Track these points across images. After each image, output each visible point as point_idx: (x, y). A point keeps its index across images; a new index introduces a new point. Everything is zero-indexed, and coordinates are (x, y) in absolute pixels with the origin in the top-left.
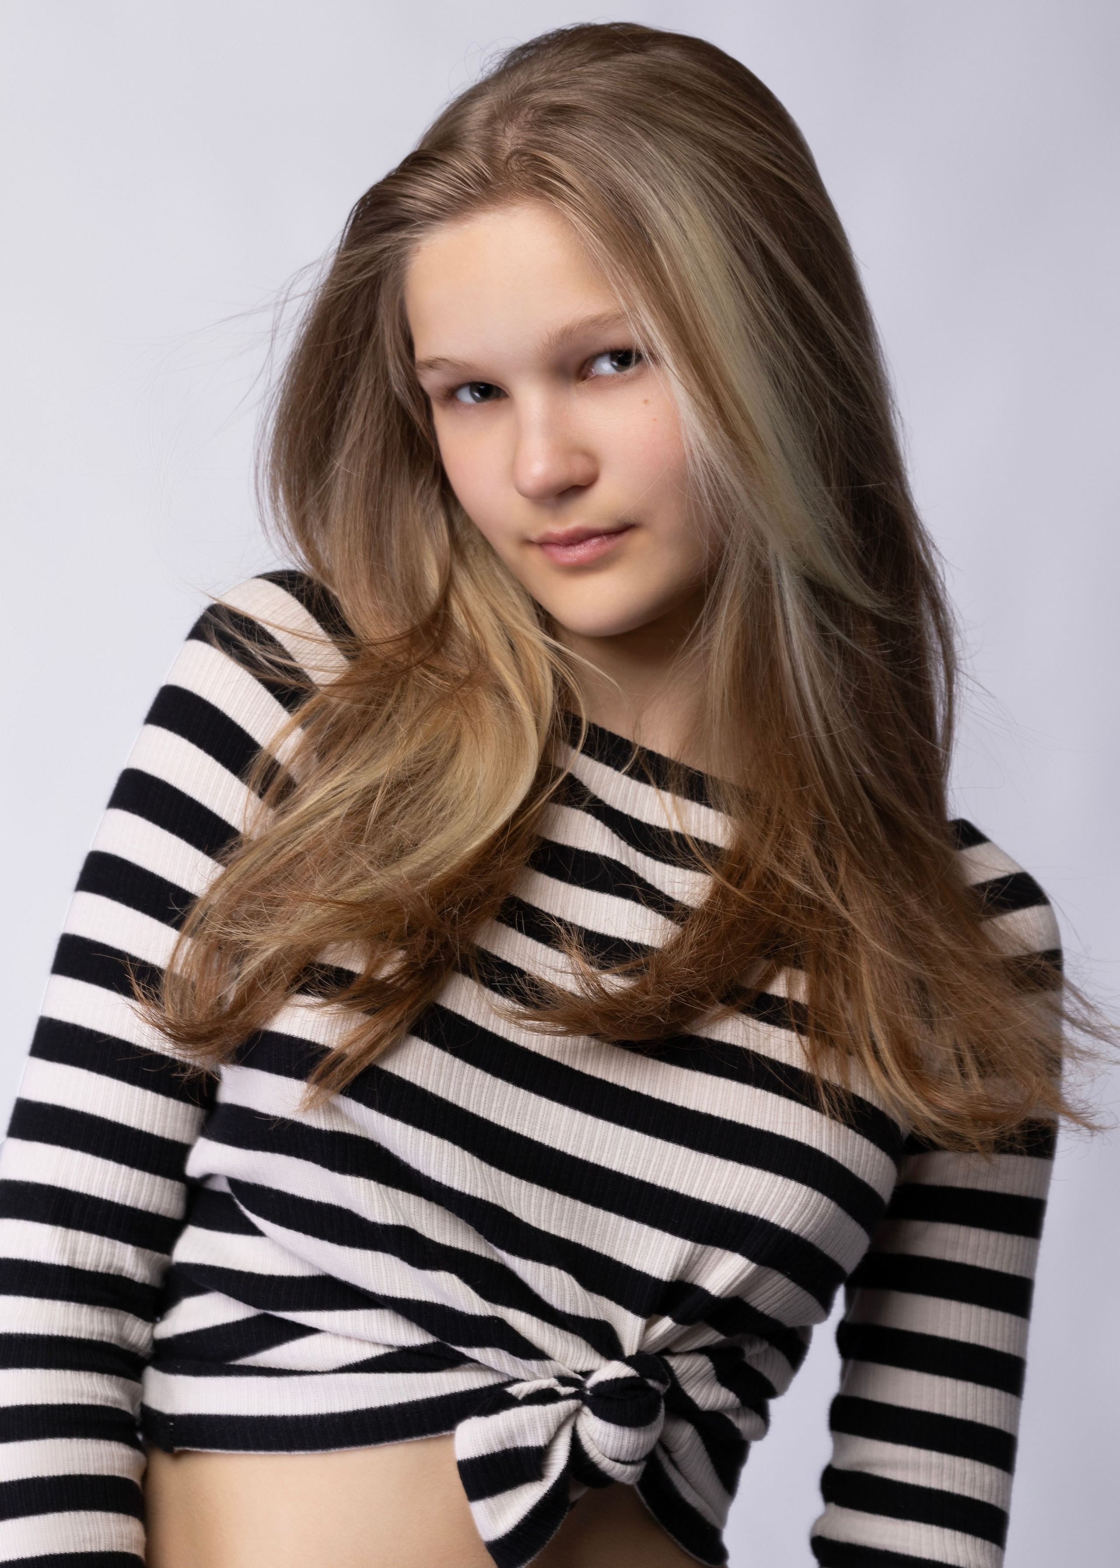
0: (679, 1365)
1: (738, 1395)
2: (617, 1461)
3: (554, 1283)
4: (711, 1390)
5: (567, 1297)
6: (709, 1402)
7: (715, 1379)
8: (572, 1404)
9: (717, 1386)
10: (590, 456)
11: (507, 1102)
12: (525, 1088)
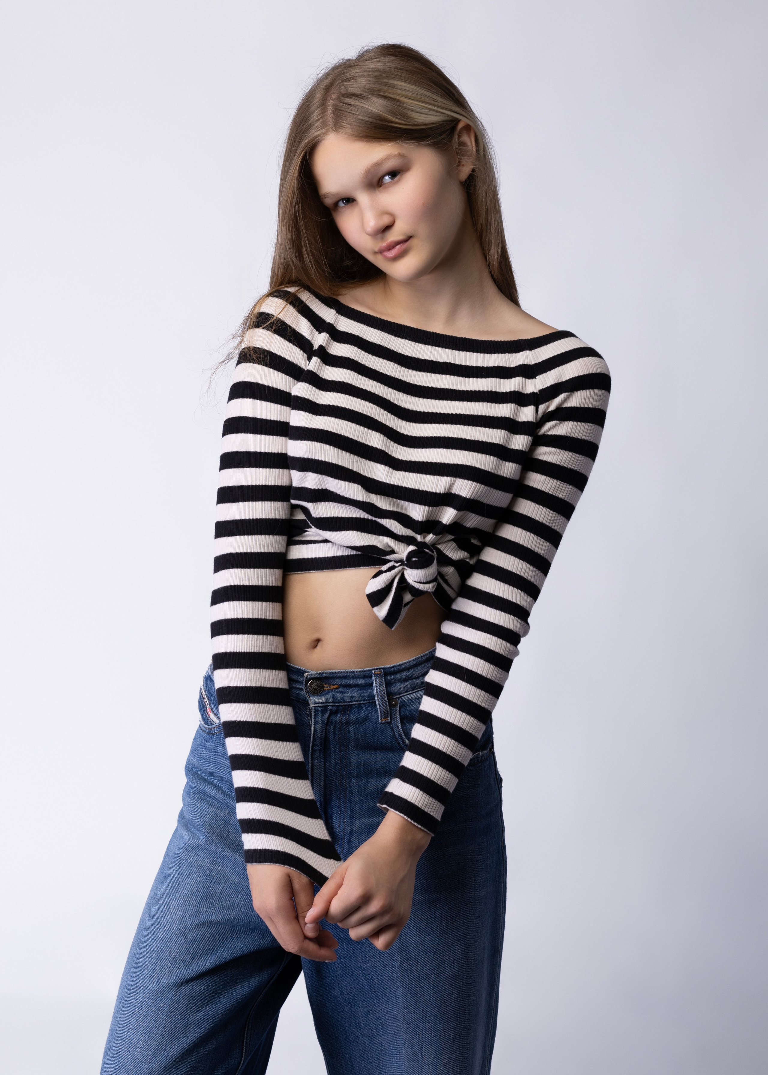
0: (441, 547)
1: (468, 553)
2: (421, 583)
3: (393, 525)
4: (457, 553)
5: (398, 529)
6: (458, 557)
7: (458, 549)
8: (400, 568)
9: (460, 551)
10: (391, 214)
11: (366, 467)
12: (372, 461)
